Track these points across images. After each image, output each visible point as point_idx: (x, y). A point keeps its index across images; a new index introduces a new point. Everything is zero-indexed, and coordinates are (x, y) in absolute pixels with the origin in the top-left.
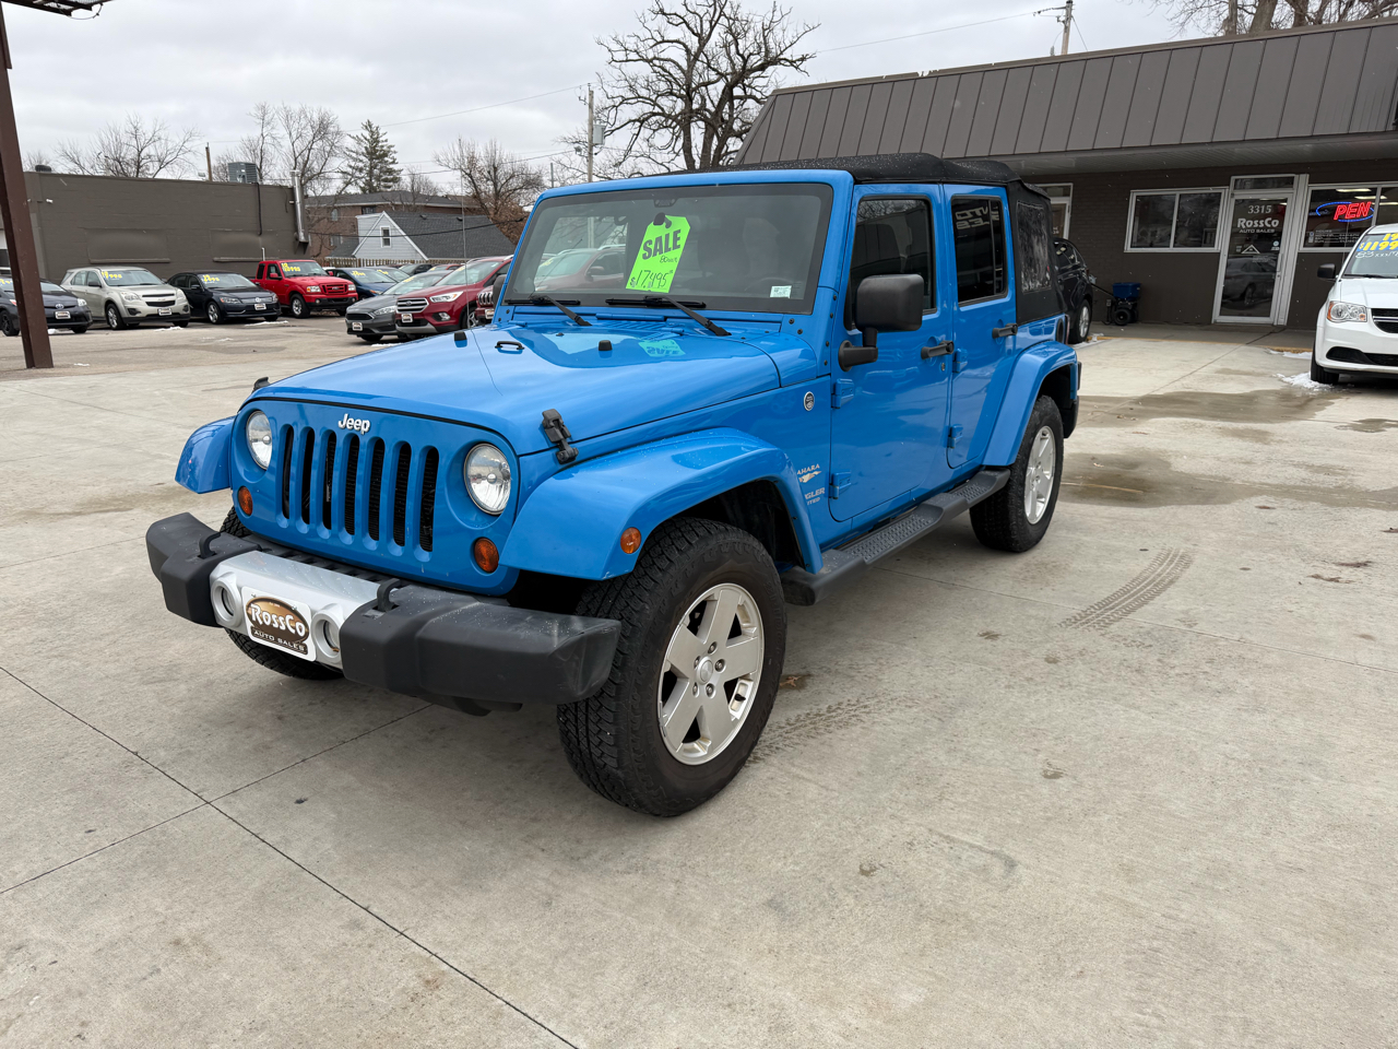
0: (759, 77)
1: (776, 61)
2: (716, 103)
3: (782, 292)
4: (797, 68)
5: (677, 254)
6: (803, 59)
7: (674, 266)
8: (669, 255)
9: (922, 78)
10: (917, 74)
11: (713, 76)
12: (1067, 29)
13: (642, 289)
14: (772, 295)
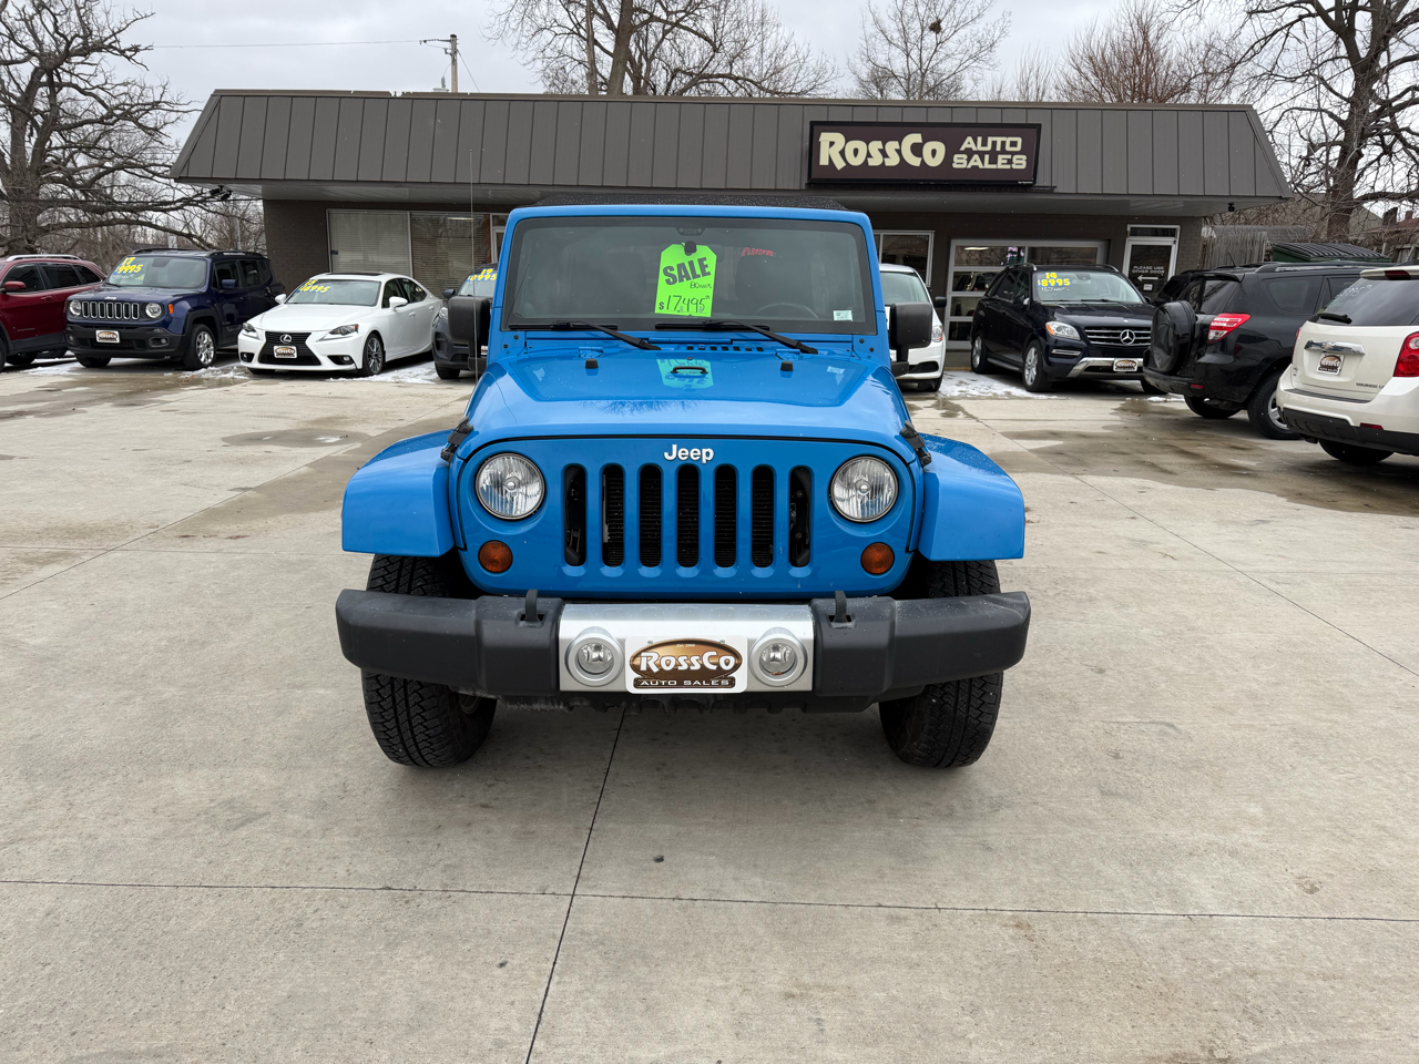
0: (83, 63)
1: (99, 47)
2: (23, 88)
3: (845, 315)
4: (129, 58)
5: (710, 280)
6: (136, 49)
7: (710, 292)
8: (701, 280)
9: (395, 98)
10: (388, 93)
11: (18, 53)
12: (454, 62)
13: (676, 313)
14: (836, 319)
